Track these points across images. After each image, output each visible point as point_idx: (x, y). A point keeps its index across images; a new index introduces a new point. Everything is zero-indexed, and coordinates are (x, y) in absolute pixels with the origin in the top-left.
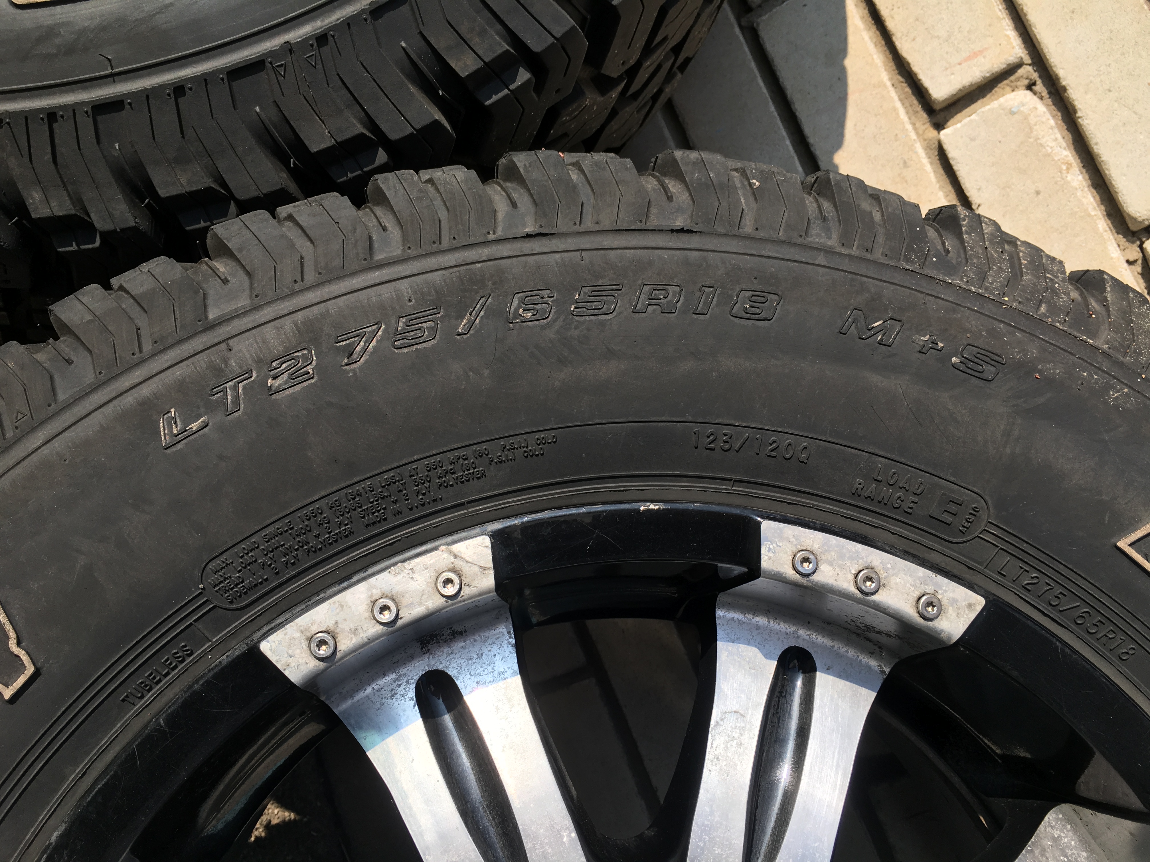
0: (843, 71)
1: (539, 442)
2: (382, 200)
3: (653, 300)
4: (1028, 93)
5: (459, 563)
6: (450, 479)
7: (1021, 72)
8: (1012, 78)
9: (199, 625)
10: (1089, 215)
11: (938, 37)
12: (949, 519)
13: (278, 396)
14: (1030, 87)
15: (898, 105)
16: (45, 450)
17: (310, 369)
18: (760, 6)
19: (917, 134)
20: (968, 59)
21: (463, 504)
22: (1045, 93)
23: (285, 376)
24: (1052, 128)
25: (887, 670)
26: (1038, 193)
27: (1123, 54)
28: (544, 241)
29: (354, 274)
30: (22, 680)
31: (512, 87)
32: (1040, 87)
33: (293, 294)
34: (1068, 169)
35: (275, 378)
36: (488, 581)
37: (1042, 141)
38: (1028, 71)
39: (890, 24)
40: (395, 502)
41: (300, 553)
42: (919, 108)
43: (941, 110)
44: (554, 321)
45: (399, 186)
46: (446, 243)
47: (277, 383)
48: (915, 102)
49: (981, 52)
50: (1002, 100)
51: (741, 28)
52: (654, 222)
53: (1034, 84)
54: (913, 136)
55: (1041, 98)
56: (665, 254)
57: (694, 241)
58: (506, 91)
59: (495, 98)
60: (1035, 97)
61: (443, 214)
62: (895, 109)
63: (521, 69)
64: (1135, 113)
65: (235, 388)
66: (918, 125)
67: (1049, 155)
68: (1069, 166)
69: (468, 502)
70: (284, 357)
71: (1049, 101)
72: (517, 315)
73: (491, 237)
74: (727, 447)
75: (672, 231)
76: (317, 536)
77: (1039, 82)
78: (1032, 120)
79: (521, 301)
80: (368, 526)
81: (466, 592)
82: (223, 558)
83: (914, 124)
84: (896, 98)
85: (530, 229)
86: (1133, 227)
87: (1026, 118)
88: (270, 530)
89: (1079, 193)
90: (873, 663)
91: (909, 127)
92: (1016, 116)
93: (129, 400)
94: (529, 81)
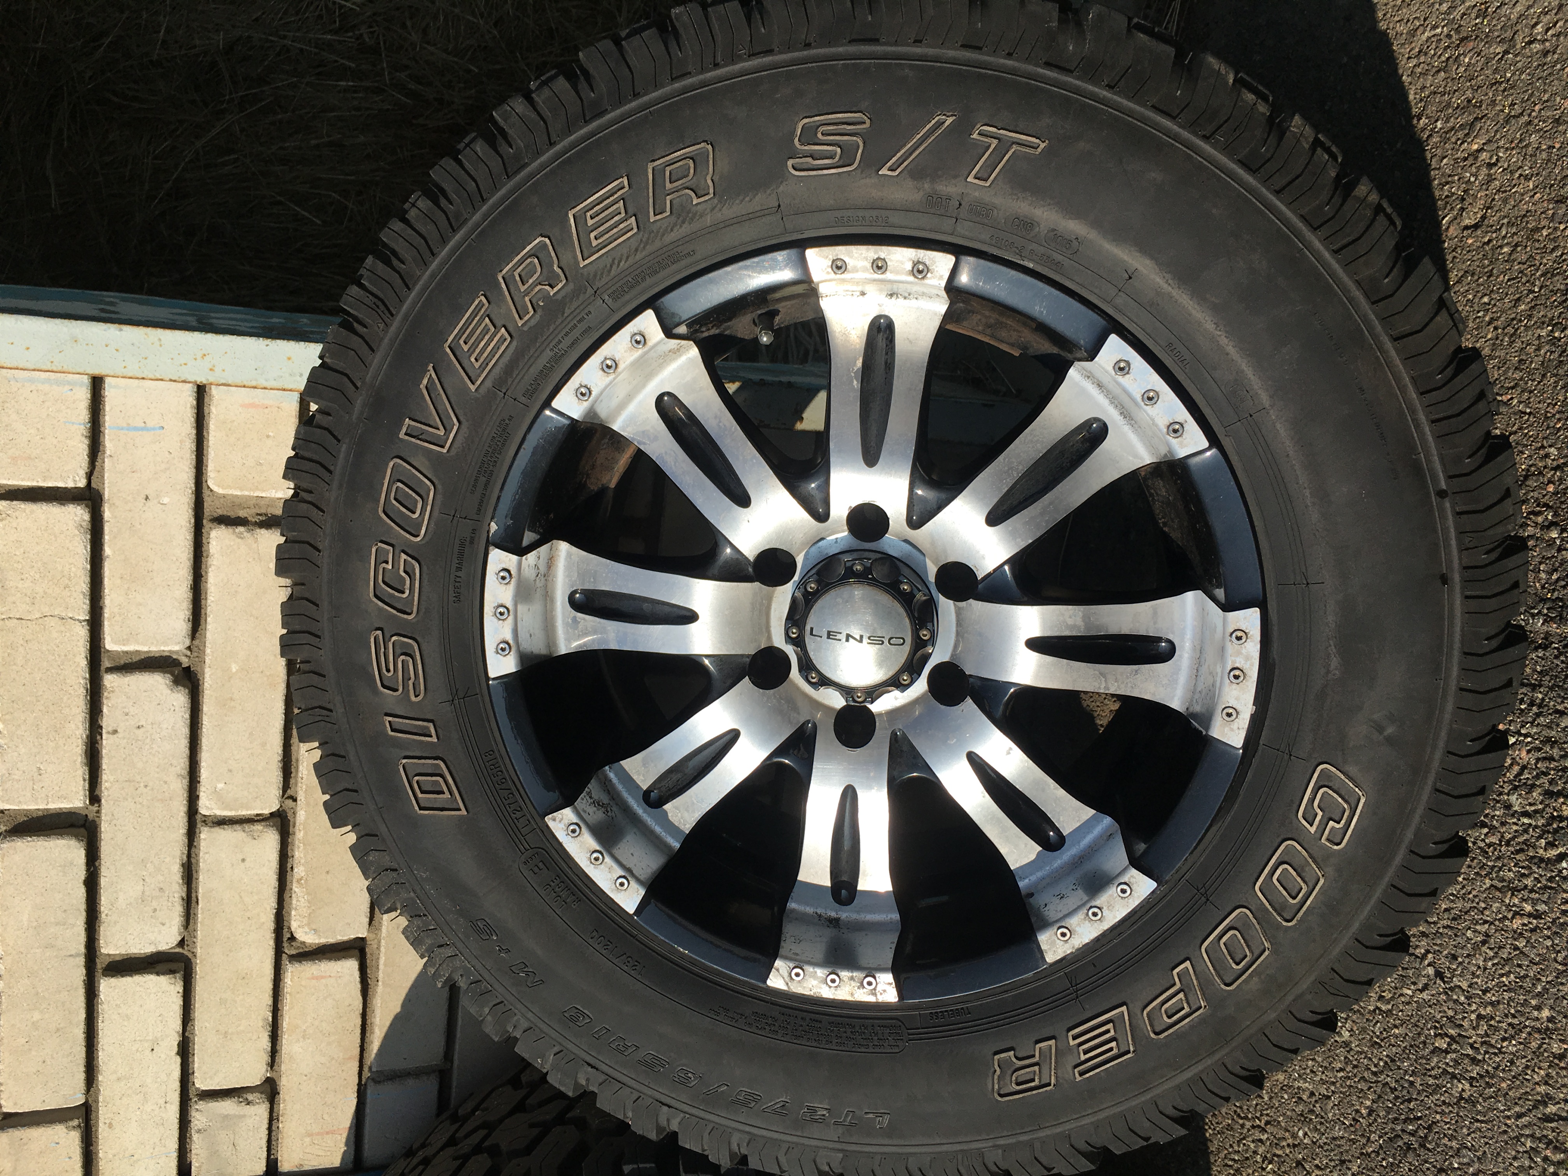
0: (404, 1005)
1: (718, 1014)
2: (732, 1155)
3: (626, 1047)
4: (297, 935)
5: (787, 979)
6: (770, 1021)
7: (294, 952)
8: (301, 950)
9: (919, 1025)
10: (304, 845)
11: (334, 999)
12: (541, 864)
13: (826, 1107)
14: (292, 938)
15: (381, 967)
16: (945, 1141)
17: (806, 1110)
18: (434, 1071)
19: (379, 942)
20: (323, 977)
21: (772, 1004)
22: (286, 930)
23: (819, 1113)
24: (296, 909)
25: (607, 768)
26: (328, 872)
27: (228, 938)
28: (663, 1100)
29: (763, 1137)
30: (1003, 1055)
31: (635, 1166)
32: (287, 935)
33: (797, 1144)
34: (301, 880)
35: (824, 1115)
36: (778, 963)
37: (307, 904)
38: (289, 950)
39: (359, 1021)
40: (801, 1026)
41: (857, 1029)
42: (368, 956)
43: (355, 948)
44: (679, 1066)
45: (721, 1157)
46: (712, 1125)
47: (825, 1113)
48: (368, 961)
49: (313, 978)
50: (317, 941)
51: (452, 1063)
52: (604, 1077)
53: (289, 939)
54: (383, 942)
55: (289, 928)
56: (607, 1062)
57: (589, 1059)
58: (641, 1166)
59: (648, 1165)
60: (293, 930)
61: (706, 1135)
62: (385, 965)
63: (626, 1172)
64: (241, 897)
65: (844, 1121)
66: (376, 946)
67: (308, 894)
68: (298, 881)
69: (767, 1002)
70: (816, 1121)
71: (285, 923)
72: (695, 1078)
73: (688, 1116)
74: (629, 959)
75: (597, 1069)
76: (845, 1032)
77: (285, 939)
78: (305, 921)
79: (690, 1083)
80: (820, 1022)
81: (792, 965)
82: (891, 1051)
83: (378, 948)
84: (380, 972)
85: (665, 1108)
86: (279, 819)
87: (308, 924)
88: (863, 1050)
89: (303, 861)
90: (612, 775)
91: (382, 949)
92: (314, 927)
93: (895, 1142)
94: (625, 1164)
